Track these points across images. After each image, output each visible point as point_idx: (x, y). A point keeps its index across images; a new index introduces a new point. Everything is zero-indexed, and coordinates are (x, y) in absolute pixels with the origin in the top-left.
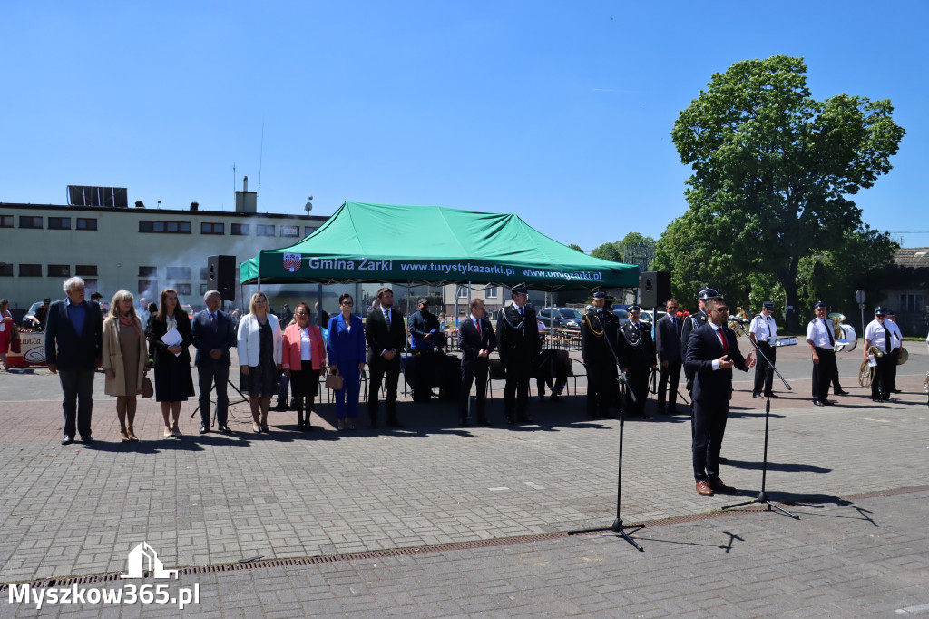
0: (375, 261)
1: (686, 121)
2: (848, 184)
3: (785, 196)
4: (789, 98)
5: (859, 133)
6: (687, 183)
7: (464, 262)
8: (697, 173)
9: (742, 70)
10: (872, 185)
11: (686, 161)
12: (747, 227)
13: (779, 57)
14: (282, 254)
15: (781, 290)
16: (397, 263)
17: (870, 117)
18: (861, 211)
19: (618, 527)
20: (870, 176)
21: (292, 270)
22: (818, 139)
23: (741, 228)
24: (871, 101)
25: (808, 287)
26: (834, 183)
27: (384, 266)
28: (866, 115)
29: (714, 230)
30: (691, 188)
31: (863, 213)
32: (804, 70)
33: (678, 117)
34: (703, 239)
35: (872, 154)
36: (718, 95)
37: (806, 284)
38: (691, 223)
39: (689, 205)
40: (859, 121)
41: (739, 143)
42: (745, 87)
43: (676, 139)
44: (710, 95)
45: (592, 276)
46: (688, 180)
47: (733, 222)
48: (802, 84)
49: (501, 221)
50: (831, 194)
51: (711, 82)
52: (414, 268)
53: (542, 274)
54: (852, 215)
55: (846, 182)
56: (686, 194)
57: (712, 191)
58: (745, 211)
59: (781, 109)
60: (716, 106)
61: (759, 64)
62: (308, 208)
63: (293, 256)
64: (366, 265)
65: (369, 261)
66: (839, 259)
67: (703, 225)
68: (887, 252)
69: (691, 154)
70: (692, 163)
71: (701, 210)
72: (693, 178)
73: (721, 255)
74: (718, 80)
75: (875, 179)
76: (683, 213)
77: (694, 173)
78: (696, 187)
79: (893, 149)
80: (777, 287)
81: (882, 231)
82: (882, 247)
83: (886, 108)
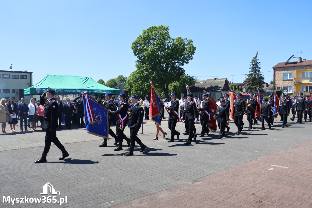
0: (58, 90)
1: (135, 43)
2: (181, 63)
3: (165, 66)
4: (165, 37)
5: (184, 48)
6: (136, 62)
8: (139, 59)
9: (152, 29)
10: (188, 63)
11: (136, 55)
12: (153, 75)
13: (162, 26)
14: (36, 88)
15: (164, 93)
16: (64, 90)
17: (188, 44)
18: (185, 70)
20: (187, 60)
21: (38, 92)
22: (173, 49)
23: (152, 75)
24: (187, 39)
26: (177, 63)
27: (60, 91)
28: (186, 43)
29: (144, 76)
30: (137, 63)
31: (185, 71)
32: (169, 30)
33: (133, 42)
34: (141, 79)
35: (188, 54)
36: (145, 36)
37: (171, 91)
38: (137, 73)
39: (136, 68)
40: (184, 45)
42: (152, 34)
43: (133, 49)
44: (142, 36)
46: (136, 61)
47: (149, 74)
48: (168, 34)
50: (176, 66)
51: (143, 32)
52: (68, 91)
53: (98, 92)
54: (182, 72)
55: (179, 62)
56: (136, 65)
57: (143, 64)
58: (153, 70)
59: (162, 41)
60: (144, 39)
61: (156, 28)
62: (11, 69)
63: (38, 89)
64: (56, 91)
65: (57, 90)
66: (180, 83)
67: (141, 74)
68: (193, 82)
69: (137, 53)
70: (137, 56)
71: (140, 70)
72: (138, 60)
73: (146, 83)
74: (145, 32)
75: (189, 61)
76: (135, 71)
77: (138, 59)
78: (139, 63)
79: (193, 53)
80: (163, 93)
81: (191, 76)
82: (191, 81)
83: (191, 42)
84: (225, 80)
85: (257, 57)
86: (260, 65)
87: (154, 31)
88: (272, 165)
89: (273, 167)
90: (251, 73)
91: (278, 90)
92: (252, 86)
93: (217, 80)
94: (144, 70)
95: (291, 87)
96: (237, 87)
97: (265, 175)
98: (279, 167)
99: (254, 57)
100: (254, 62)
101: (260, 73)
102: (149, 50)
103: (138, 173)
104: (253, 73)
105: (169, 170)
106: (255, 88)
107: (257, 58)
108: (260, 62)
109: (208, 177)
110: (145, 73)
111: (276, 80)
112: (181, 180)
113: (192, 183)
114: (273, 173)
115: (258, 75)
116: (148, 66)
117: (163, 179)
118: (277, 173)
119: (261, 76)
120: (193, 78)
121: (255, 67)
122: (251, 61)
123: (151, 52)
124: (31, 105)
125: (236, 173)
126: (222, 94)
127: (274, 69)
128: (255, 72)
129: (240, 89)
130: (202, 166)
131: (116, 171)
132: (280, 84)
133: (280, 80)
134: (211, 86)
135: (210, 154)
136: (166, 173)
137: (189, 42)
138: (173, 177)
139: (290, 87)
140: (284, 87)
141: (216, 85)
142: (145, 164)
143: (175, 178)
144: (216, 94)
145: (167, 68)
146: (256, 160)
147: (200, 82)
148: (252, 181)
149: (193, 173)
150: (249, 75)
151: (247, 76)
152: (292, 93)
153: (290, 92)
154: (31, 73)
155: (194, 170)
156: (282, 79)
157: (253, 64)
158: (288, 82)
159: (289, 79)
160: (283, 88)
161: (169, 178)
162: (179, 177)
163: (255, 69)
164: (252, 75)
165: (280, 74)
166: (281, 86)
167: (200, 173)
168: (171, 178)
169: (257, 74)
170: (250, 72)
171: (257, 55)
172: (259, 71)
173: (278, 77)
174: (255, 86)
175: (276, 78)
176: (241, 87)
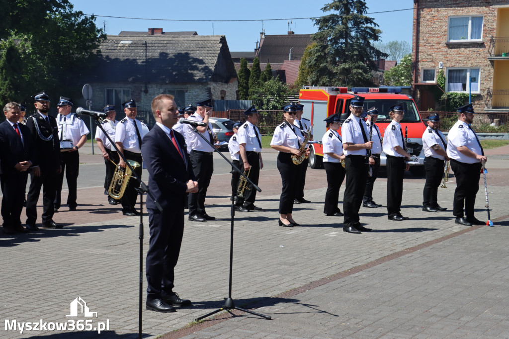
84: (219, 39)
90: (332, 12)
91: (428, 82)
93: (157, 37)
95: (475, 70)
96: (250, 65)
101: (365, 15)
104: (337, 12)
106: (346, 71)
111: (421, 43)
115: (358, 22)
119: (369, 25)
126: (209, 90)
128: (348, 11)
129: (262, 76)
132: (437, 60)
133: (439, 43)
139: (472, 70)
140: (450, 71)
144: (186, 94)
147: (118, 41)
152: (478, 92)
153: (475, 89)
156: (444, 40)
158: (466, 51)
159: (469, 40)
160: (446, 75)
164: (333, 19)
165: (437, 19)
166: (439, 67)
169: (353, 18)
170: (326, 9)
172: (361, 6)
173: (429, 32)
174: (347, 66)
175: (421, 37)
176: (269, 66)
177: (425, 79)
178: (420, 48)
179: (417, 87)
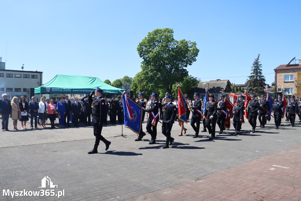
1: (141, 45)
2: (184, 65)
3: (169, 67)
4: (169, 39)
5: (187, 50)
7: (87, 89)
9: (157, 32)
10: (192, 64)
11: (141, 57)
12: (158, 76)
13: (166, 29)
16: (72, 90)
17: (191, 46)
18: (188, 72)
19: (122, 135)
20: (191, 62)
21: (48, 91)
22: (177, 51)
23: (156, 76)
24: (191, 42)
25: (175, 93)
26: (181, 64)
27: (69, 90)
28: (189, 45)
29: (148, 77)
30: (142, 64)
31: (189, 72)
32: (173, 32)
33: (139, 44)
34: (146, 79)
35: (191, 56)
36: (150, 38)
37: (174, 91)
38: (142, 74)
39: (142, 69)
40: (188, 47)
41: (155, 53)
42: (157, 37)
43: (138, 50)
44: (148, 39)
45: (115, 92)
46: (142, 62)
47: (154, 75)
48: (173, 37)
49: (94, 79)
50: (180, 67)
51: (148, 34)
52: (76, 91)
54: (185, 73)
55: (183, 64)
56: (141, 66)
57: (148, 65)
58: (157, 72)
59: (167, 43)
60: (149, 41)
61: (161, 30)
62: (23, 68)
63: (48, 88)
65: (66, 89)
66: (184, 84)
67: (146, 75)
68: (196, 83)
69: (142, 54)
70: (143, 57)
71: (145, 71)
72: (143, 62)
73: (151, 84)
74: (150, 34)
75: (192, 63)
76: (140, 72)
77: (143, 60)
78: (144, 64)
79: (197, 55)
80: (167, 93)
81: (194, 77)
82: (195, 82)
83: (195, 44)
84: (227, 82)
85: (258, 59)
86: (261, 67)
87: (159, 33)
88: (273, 166)
89: (274, 167)
90: (253, 74)
92: (254, 87)
93: (219, 82)
94: (149, 71)
96: (238, 88)
97: (266, 175)
98: (280, 167)
99: (256, 59)
100: (256, 64)
101: (262, 75)
102: (154, 52)
103: (143, 170)
104: (254, 75)
105: (172, 168)
106: (257, 89)
107: (259, 61)
108: (261, 65)
109: (210, 175)
110: (150, 74)
111: (277, 81)
112: (185, 177)
113: (195, 181)
114: (274, 173)
115: (260, 77)
116: (153, 67)
117: (166, 176)
118: (278, 173)
119: (263, 77)
120: (196, 79)
121: (256, 69)
122: (253, 63)
123: (156, 53)
124: (41, 104)
125: (238, 172)
127: (275, 71)
128: (257, 74)
129: (241, 91)
130: (204, 165)
131: (122, 168)
132: (281, 86)
133: (282, 82)
134: (214, 87)
135: (212, 153)
136: (170, 170)
137: (193, 44)
138: (176, 174)
139: (291, 88)
140: (285, 89)
141: (219, 86)
142: (149, 162)
143: (179, 176)
144: (218, 95)
145: (171, 69)
146: (257, 160)
147: (203, 83)
148: (253, 181)
149: (195, 171)
150: (251, 77)
151: (249, 78)
153: (291, 93)
154: (41, 73)
155: (197, 169)
157: (254, 66)
158: (289, 84)
159: (290, 81)
161: (173, 175)
162: (183, 175)
163: (257, 71)
164: (253, 76)
165: (281, 76)
166: (282, 88)
167: (203, 171)
168: (175, 175)
169: (258, 76)
170: (251, 74)
171: (259, 57)
172: (260, 73)
173: (279, 79)
174: (257, 88)
175: (277, 80)
176: (243, 88)
177: (278, 91)
178: (277, 83)
179: (276, 93)
